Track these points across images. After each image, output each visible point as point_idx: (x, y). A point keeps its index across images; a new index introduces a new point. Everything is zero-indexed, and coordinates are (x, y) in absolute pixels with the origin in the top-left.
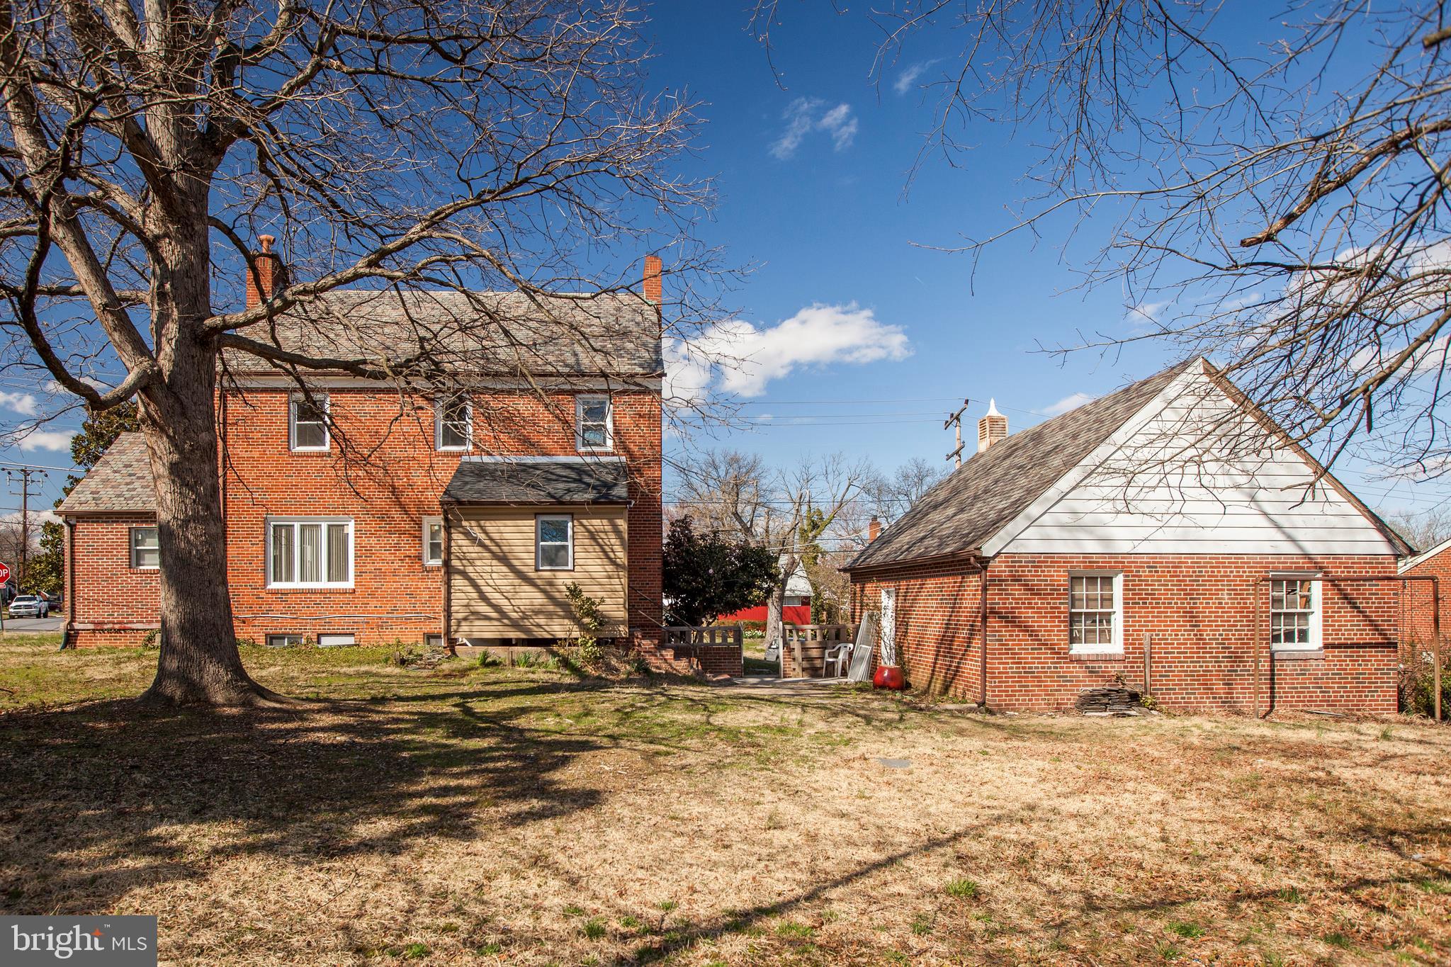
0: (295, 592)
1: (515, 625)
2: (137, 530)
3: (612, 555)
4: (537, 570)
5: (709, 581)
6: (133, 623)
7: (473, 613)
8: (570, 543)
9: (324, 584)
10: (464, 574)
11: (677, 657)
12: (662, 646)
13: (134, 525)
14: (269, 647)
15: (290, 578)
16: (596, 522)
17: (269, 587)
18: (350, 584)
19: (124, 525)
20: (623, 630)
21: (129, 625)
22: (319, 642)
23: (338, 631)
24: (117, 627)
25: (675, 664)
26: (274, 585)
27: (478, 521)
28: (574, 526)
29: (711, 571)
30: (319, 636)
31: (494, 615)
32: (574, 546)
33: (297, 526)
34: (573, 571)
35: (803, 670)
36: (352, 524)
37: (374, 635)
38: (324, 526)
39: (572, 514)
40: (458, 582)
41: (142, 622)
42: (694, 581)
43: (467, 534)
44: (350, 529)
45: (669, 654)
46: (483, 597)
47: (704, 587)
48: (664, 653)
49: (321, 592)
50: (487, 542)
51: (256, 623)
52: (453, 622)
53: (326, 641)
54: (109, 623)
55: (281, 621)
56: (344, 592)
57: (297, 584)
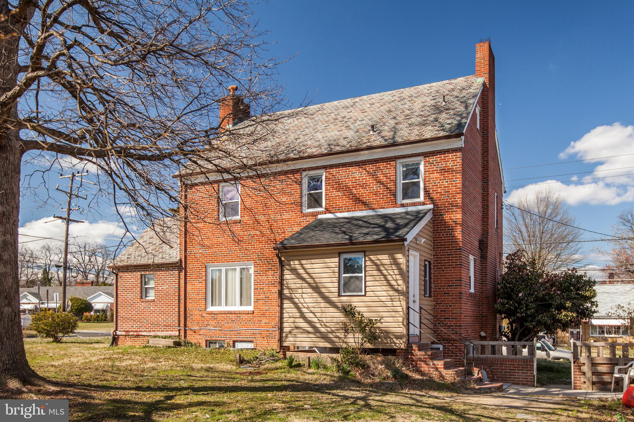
0: (221, 313)
1: (324, 337)
2: (145, 275)
3: (393, 283)
4: (339, 296)
5: (520, 304)
6: (141, 331)
7: (297, 328)
8: (363, 275)
9: (237, 308)
10: (291, 299)
11: (447, 366)
12: (433, 357)
13: (143, 273)
14: (208, 349)
15: (220, 304)
16: (380, 257)
17: (208, 310)
18: (251, 308)
19: (139, 273)
20: (401, 344)
21: (140, 333)
22: (234, 346)
23: (244, 339)
24: (135, 334)
25: (444, 372)
26: (211, 309)
27: (299, 260)
28: (365, 261)
29: (520, 295)
30: (234, 342)
31: (310, 330)
32: (365, 276)
33: (223, 269)
34: (365, 295)
35: (593, 383)
36: (253, 267)
37: (265, 342)
38: (238, 269)
39: (365, 252)
40: (287, 305)
41: (146, 331)
42: (507, 303)
43: (294, 271)
44: (252, 271)
45: (440, 364)
46: (303, 316)
47: (516, 308)
48: (435, 362)
49: (234, 313)
50: (305, 276)
51: (201, 333)
52: (284, 335)
53: (239, 346)
54: (132, 331)
55: (212, 332)
56: (247, 313)
57: (223, 308)
